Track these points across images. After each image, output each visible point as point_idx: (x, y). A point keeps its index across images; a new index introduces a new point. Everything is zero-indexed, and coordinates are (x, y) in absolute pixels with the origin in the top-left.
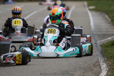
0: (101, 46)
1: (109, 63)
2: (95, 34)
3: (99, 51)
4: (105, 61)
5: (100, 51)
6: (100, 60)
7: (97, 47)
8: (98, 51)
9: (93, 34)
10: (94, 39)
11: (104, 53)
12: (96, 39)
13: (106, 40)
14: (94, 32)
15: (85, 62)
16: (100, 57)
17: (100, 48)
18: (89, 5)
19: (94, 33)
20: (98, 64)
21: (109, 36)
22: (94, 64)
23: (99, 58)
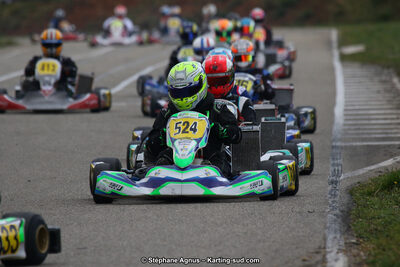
0: (351, 192)
1: (358, 255)
2: (342, 148)
3: (337, 211)
4: (347, 249)
5: (342, 211)
6: (329, 244)
7: (335, 196)
8: (334, 208)
9: (333, 147)
10: (333, 165)
11: (352, 217)
12: (338, 165)
13: (373, 167)
14: (340, 140)
15: (276, 251)
16: (335, 232)
17: (346, 199)
18: (342, 43)
19: (338, 144)
20: (319, 257)
21: (389, 152)
22: (304, 260)
23: (330, 237)
